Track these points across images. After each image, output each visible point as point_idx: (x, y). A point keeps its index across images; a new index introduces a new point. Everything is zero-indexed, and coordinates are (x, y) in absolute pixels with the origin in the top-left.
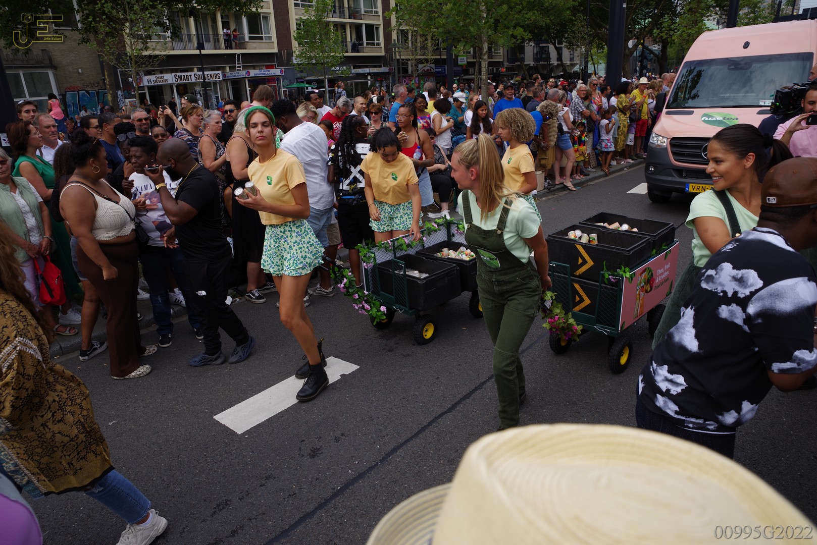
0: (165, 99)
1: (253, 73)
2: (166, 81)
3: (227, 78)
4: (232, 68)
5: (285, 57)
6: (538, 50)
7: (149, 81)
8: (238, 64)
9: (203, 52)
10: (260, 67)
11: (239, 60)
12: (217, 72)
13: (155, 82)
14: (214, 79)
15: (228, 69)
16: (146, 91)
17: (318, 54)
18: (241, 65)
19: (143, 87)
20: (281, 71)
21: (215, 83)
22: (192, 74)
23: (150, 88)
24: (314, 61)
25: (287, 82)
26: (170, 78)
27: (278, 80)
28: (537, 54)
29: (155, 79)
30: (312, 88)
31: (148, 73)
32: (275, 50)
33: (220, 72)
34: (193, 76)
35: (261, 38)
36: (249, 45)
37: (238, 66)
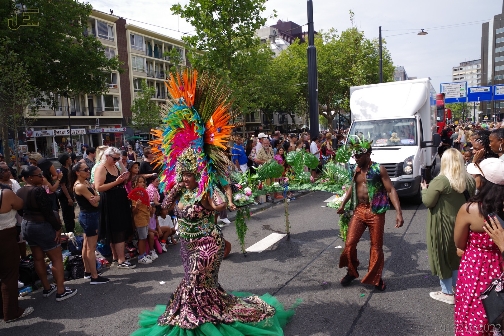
0: (48, 145)
1: (106, 130)
2: (48, 134)
3: (89, 133)
4: (93, 127)
5: (127, 120)
6: (281, 116)
7: (37, 134)
8: (97, 124)
9: (71, 117)
10: (111, 127)
11: (97, 122)
12: (82, 129)
13: (41, 135)
14: (80, 134)
15: (90, 127)
16: (35, 140)
17: (145, 119)
18: (99, 125)
19: (33, 138)
20: (124, 129)
21: (81, 136)
22: (66, 130)
23: (37, 138)
24: (143, 123)
25: (128, 136)
26: (51, 132)
27: (122, 134)
28: (280, 119)
29: (41, 133)
30: (144, 139)
32: (121, 117)
33: (84, 129)
34: (66, 132)
35: (113, 110)
36: (104, 114)
37: (97, 126)
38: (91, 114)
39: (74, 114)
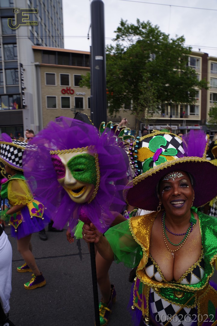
1: (189, 127)
3: (179, 129)
4: (181, 125)
5: (203, 122)
7: (151, 128)
9: (172, 119)
10: (192, 125)
11: (185, 122)
14: (174, 129)
15: (180, 125)
20: (201, 127)
21: (174, 131)
26: (158, 127)
31: (151, 125)
32: (200, 119)
33: (176, 126)
35: (194, 114)
36: (189, 117)
37: (184, 124)
38: (181, 117)
39: (171, 117)
